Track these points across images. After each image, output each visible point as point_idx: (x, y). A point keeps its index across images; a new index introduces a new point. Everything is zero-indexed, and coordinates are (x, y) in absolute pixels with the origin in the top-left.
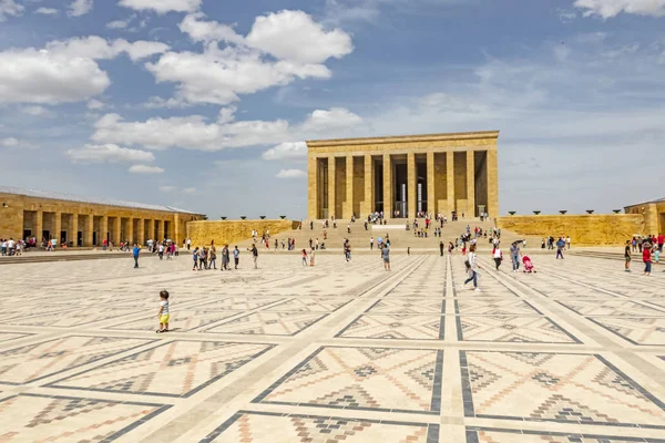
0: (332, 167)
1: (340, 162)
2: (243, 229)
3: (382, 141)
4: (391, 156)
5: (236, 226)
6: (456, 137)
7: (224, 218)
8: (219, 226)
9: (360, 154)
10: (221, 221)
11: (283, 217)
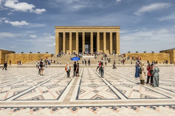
0: (64, 36)
1: (67, 34)
2: (31, 57)
3: (82, 27)
4: (85, 33)
5: (27, 56)
6: (107, 27)
7: (22, 53)
8: (20, 56)
9: (74, 32)
10: (21, 54)
11: (47, 53)
